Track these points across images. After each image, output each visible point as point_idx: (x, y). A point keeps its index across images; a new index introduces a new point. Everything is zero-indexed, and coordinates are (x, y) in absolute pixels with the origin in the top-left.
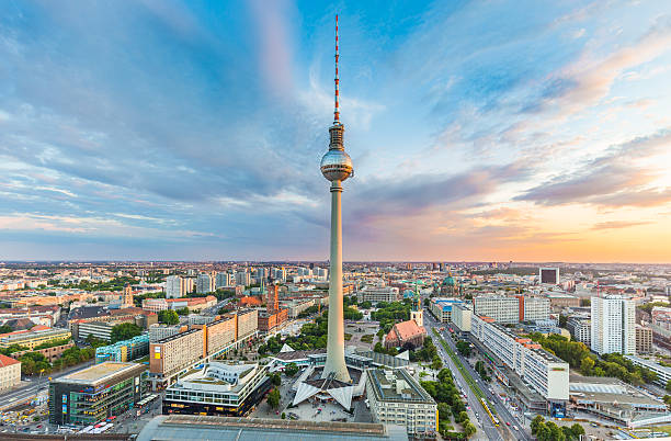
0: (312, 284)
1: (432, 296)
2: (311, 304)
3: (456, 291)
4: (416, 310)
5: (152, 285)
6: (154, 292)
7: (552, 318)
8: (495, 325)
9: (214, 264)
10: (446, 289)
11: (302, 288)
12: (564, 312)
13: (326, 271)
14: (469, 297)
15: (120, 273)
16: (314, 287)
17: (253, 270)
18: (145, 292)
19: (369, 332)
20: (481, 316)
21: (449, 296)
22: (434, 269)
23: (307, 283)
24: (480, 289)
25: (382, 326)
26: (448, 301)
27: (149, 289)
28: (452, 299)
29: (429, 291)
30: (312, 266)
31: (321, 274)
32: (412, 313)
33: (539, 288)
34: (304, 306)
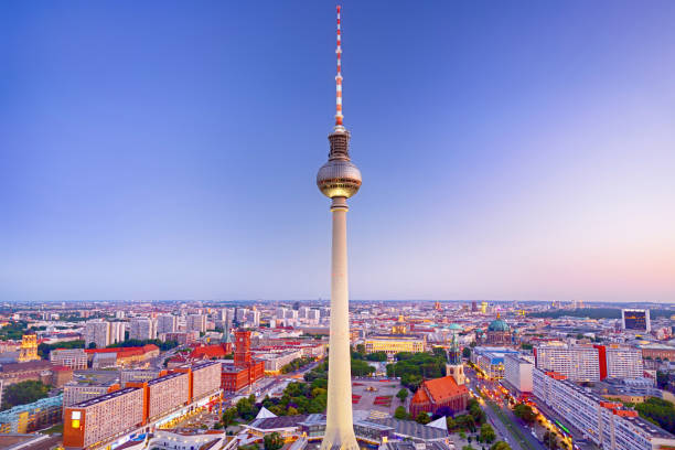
0: (299, 329)
1: (473, 344)
2: (299, 354)
3: (507, 338)
4: (452, 362)
5: (65, 332)
6: (67, 340)
7: (646, 375)
8: (568, 382)
9: (154, 304)
10: (494, 335)
11: (284, 334)
12: (662, 368)
13: (317, 312)
14: (527, 347)
15: (16, 317)
16: (301, 333)
17: (211, 311)
18: (53, 341)
19: (384, 392)
20: (546, 372)
21: (498, 345)
22: (474, 309)
23: (289, 328)
24: (541, 336)
25: (404, 384)
26: (498, 352)
27: (59, 336)
28: (503, 348)
29: (469, 339)
30: (296, 306)
31: (312, 316)
32: (449, 367)
33: (623, 336)
34: (287, 359)
